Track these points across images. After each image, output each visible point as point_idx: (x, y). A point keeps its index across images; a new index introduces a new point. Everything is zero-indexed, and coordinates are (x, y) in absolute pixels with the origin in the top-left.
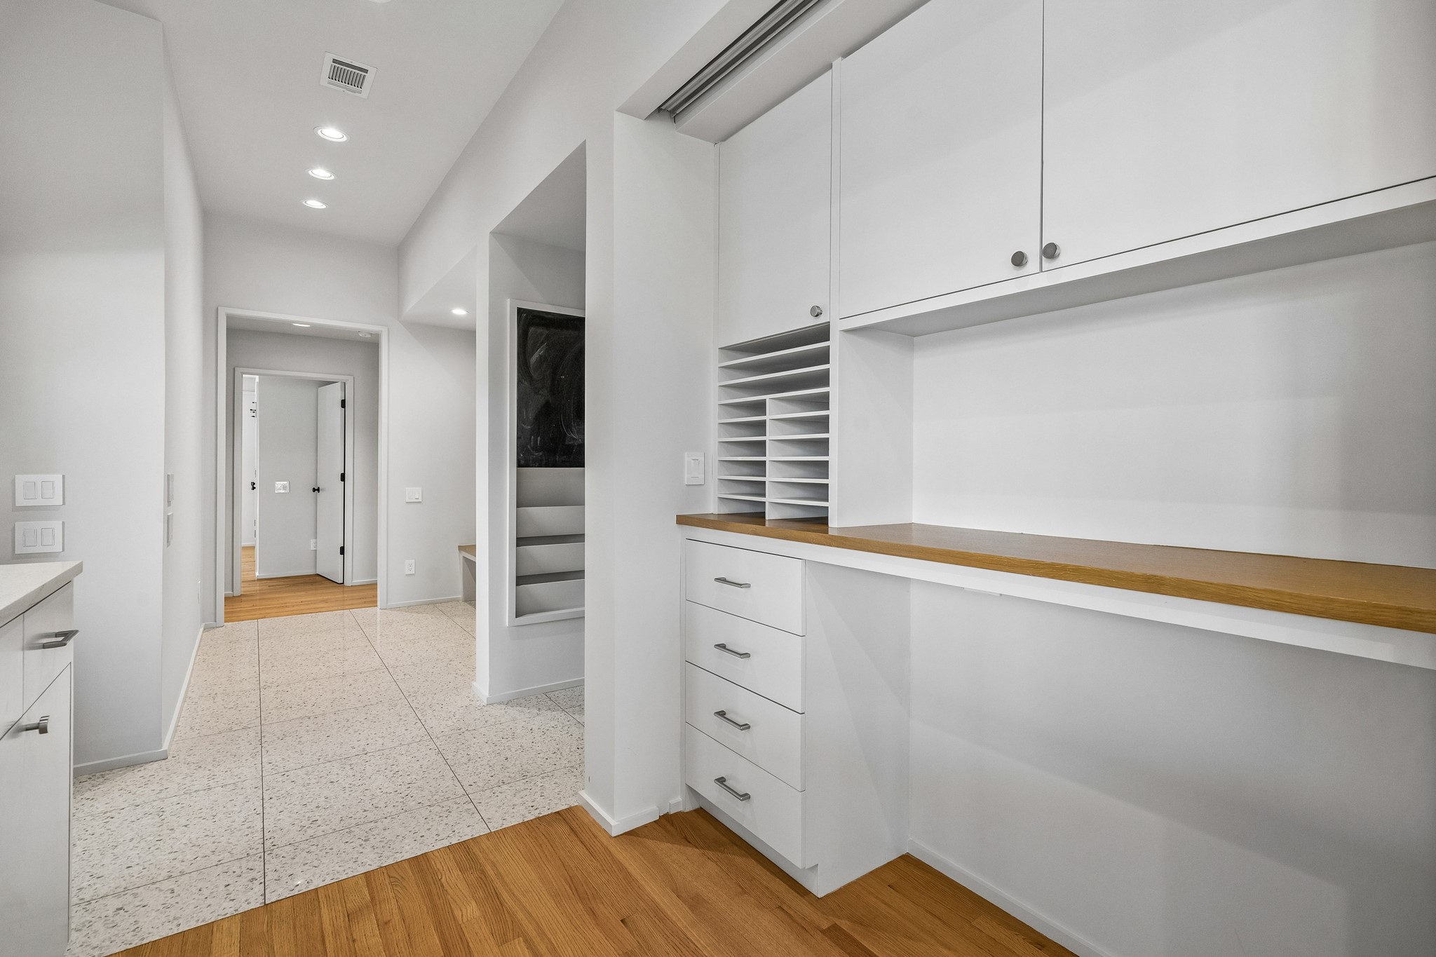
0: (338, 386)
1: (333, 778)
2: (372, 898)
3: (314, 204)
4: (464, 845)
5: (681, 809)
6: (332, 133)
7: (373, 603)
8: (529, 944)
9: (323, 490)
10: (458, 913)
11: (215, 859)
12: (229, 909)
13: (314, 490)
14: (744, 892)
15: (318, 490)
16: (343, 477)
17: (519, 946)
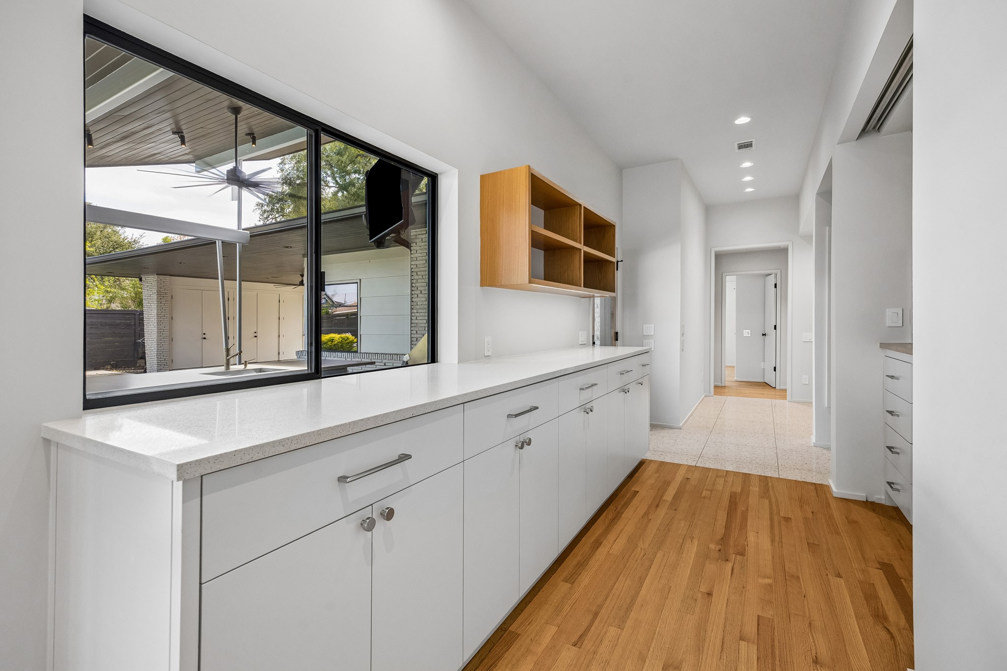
0: (773, 275)
1: (730, 448)
2: (726, 475)
3: (749, 190)
4: (766, 477)
5: (883, 503)
6: (747, 164)
7: (785, 398)
8: (770, 502)
9: (767, 335)
10: (751, 488)
11: (686, 453)
12: (686, 463)
13: (763, 335)
14: (885, 530)
15: (765, 335)
16: (775, 327)
17: (766, 501)
